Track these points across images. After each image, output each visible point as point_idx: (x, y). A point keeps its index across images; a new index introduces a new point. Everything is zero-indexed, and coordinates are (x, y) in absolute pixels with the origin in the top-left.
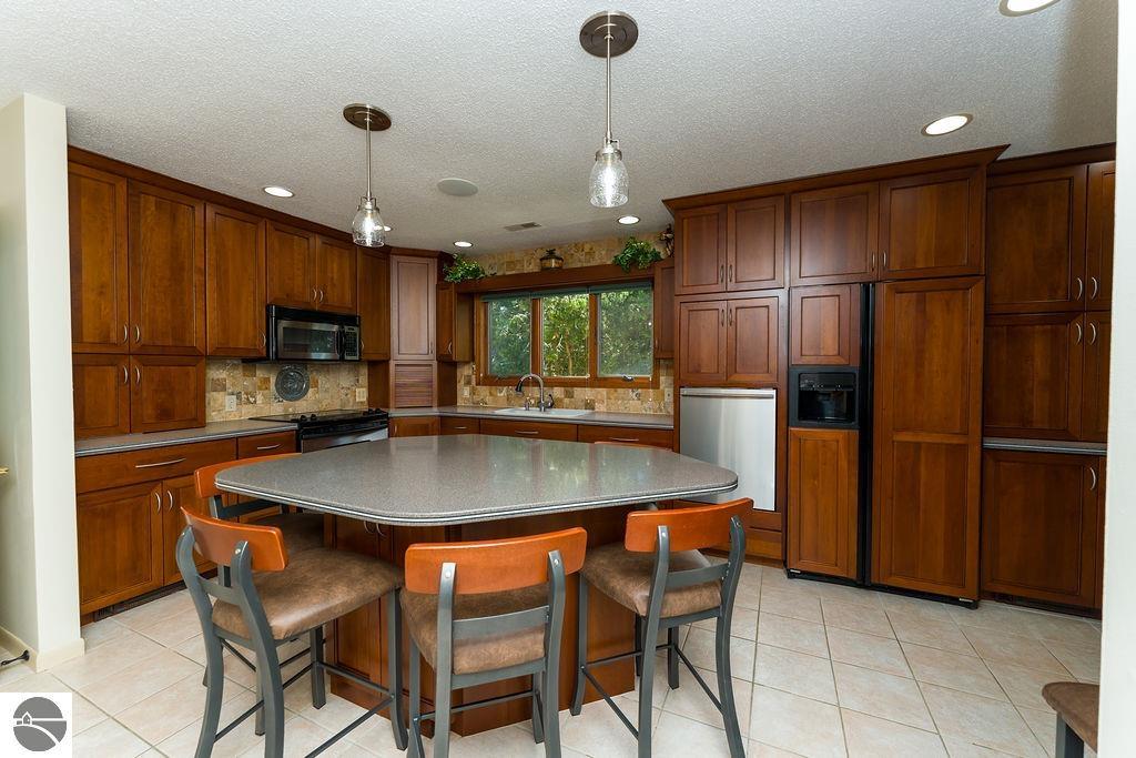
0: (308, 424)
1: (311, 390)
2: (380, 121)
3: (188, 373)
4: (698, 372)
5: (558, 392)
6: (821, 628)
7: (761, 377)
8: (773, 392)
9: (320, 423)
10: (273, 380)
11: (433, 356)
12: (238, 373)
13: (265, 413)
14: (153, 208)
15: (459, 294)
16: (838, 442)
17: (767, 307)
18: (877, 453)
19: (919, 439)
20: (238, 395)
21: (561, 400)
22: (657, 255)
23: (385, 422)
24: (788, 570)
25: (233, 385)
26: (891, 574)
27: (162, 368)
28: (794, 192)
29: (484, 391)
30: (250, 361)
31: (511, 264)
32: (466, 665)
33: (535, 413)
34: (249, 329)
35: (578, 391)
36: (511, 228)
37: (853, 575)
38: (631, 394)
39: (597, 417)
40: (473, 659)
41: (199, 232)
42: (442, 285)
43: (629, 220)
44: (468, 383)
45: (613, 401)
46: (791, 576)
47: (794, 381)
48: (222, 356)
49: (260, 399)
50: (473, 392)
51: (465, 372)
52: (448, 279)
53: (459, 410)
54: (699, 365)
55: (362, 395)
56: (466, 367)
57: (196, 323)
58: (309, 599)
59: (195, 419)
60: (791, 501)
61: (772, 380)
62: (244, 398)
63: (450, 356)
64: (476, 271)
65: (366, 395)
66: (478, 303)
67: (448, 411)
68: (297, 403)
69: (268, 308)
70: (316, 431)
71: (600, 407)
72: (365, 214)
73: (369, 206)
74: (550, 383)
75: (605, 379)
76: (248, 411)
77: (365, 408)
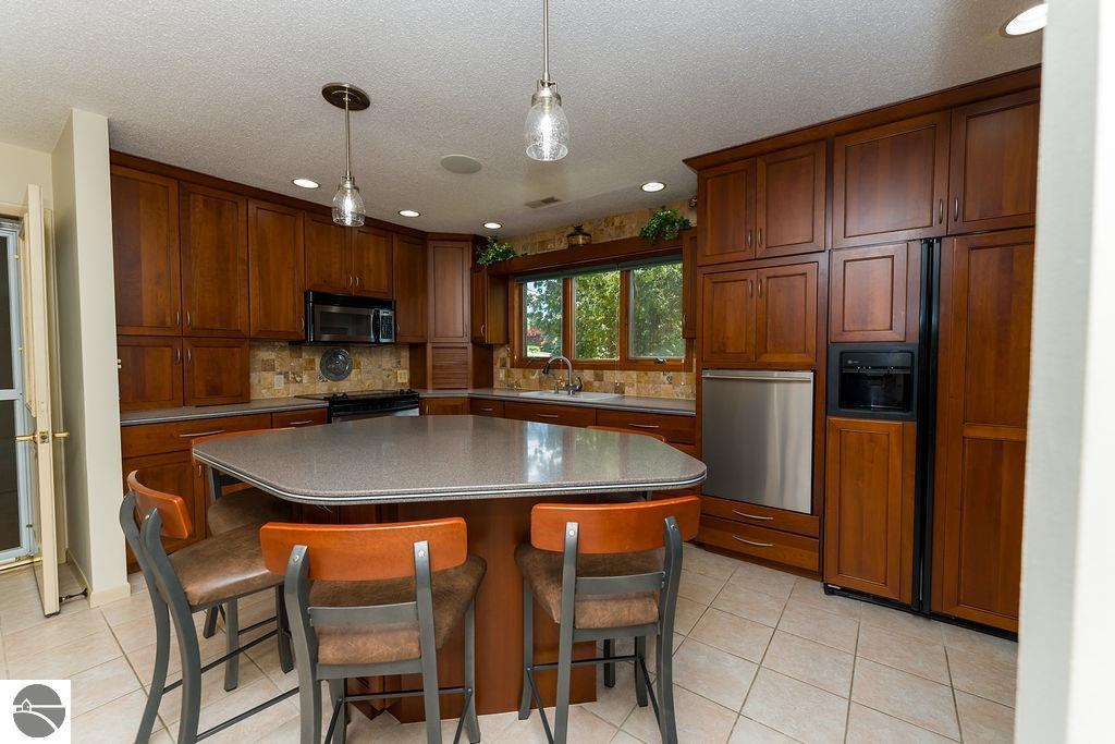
0: (338, 403)
1: (353, 371)
2: (359, 101)
3: (233, 355)
4: (723, 351)
5: (588, 375)
6: (850, 658)
7: (795, 358)
8: (809, 375)
9: (351, 401)
10: (318, 361)
11: (467, 339)
12: (286, 354)
13: (310, 392)
14: (201, 206)
15: (492, 276)
16: (888, 435)
17: (804, 274)
18: (942, 451)
19: (1001, 436)
20: (286, 375)
21: (591, 384)
22: (686, 223)
23: (417, 402)
24: (826, 585)
25: (281, 365)
26: (958, 603)
27: (211, 349)
28: (837, 136)
29: (517, 373)
30: (296, 344)
31: (543, 244)
32: (331, 656)
33: (564, 397)
34: (288, 311)
35: (607, 374)
36: (533, 205)
37: (907, 599)
38: (663, 377)
39: (627, 402)
40: (338, 649)
41: (242, 227)
42: (475, 269)
43: (653, 187)
44: (504, 365)
45: (643, 384)
46: (829, 591)
47: (835, 360)
48: (267, 338)
49: (305, 378)
50: (508, 375)
51: (501, 354)
52: (480, 262)
53: (496, 393)
54: (724, 344)
55: (403, 377)
56: (502, 349)
57: (241, 309)
58: (229, 568)
59: (241, 395)
60: (829, 503)
61: (811, 360)
62: (291, 377)
63: (483, 338)
64: (507, 252)
65: (407, 376)
66: (513, 285)
67: (482, 393)
68: (341, 383)
69: (306, 294)
70: (347, 409)
71: (630, 392)
72: (345, 193)
73: (348, 185)
74: (578, 366)
75: (636, 361)
76: (295, 390)
77: (406, 389)
